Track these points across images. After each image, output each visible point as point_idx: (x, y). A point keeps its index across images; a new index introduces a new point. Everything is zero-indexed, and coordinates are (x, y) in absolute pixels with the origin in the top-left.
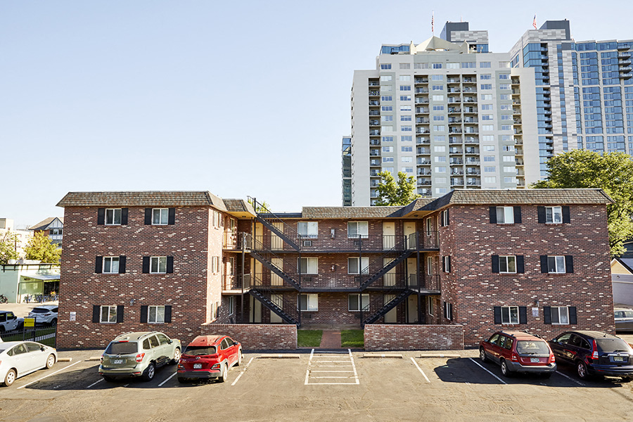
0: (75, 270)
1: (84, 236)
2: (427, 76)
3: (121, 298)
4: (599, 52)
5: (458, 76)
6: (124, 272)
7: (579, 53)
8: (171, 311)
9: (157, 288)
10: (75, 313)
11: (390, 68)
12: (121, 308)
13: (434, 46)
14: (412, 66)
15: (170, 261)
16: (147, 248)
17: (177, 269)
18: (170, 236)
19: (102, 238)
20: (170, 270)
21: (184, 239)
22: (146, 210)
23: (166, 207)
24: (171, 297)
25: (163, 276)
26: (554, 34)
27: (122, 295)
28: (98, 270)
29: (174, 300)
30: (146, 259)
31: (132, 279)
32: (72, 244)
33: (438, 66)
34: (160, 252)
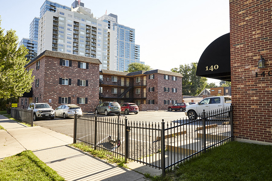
0: (51, 82)
1: (54, 69)
2: (78, 23)
3: (70, 94)
4: (125, 30)
5: (90, 26)
6: (71, 85)
7: (119, 28)
8: (87, 100)
9: (83, 91)
10: (51, 100)
11: (64, 14)
12: (69, 98)
13: (79, 11)
14: (73, 16)
15: (87, 82)
16: (79, 76)
17: (89, 85)
18: (87, 73)
19: (62, 71)
20: (87, 85)
21: (91, 75)
22: (78, 62)
23: (85, 62)
24: (87, 95)
25: (85, 87)
26: (113, 19)
27: (70, 93)
28: (61, 83)
29: (88, 96)
30: (79, 80)
31: (73, 87)
32: (49, 71)
33: (83, 20)
34: (83, 79)
